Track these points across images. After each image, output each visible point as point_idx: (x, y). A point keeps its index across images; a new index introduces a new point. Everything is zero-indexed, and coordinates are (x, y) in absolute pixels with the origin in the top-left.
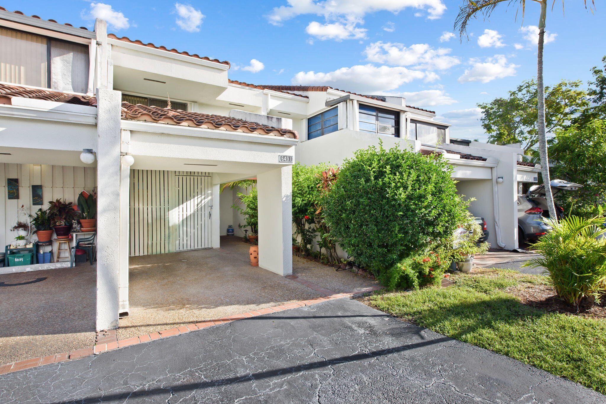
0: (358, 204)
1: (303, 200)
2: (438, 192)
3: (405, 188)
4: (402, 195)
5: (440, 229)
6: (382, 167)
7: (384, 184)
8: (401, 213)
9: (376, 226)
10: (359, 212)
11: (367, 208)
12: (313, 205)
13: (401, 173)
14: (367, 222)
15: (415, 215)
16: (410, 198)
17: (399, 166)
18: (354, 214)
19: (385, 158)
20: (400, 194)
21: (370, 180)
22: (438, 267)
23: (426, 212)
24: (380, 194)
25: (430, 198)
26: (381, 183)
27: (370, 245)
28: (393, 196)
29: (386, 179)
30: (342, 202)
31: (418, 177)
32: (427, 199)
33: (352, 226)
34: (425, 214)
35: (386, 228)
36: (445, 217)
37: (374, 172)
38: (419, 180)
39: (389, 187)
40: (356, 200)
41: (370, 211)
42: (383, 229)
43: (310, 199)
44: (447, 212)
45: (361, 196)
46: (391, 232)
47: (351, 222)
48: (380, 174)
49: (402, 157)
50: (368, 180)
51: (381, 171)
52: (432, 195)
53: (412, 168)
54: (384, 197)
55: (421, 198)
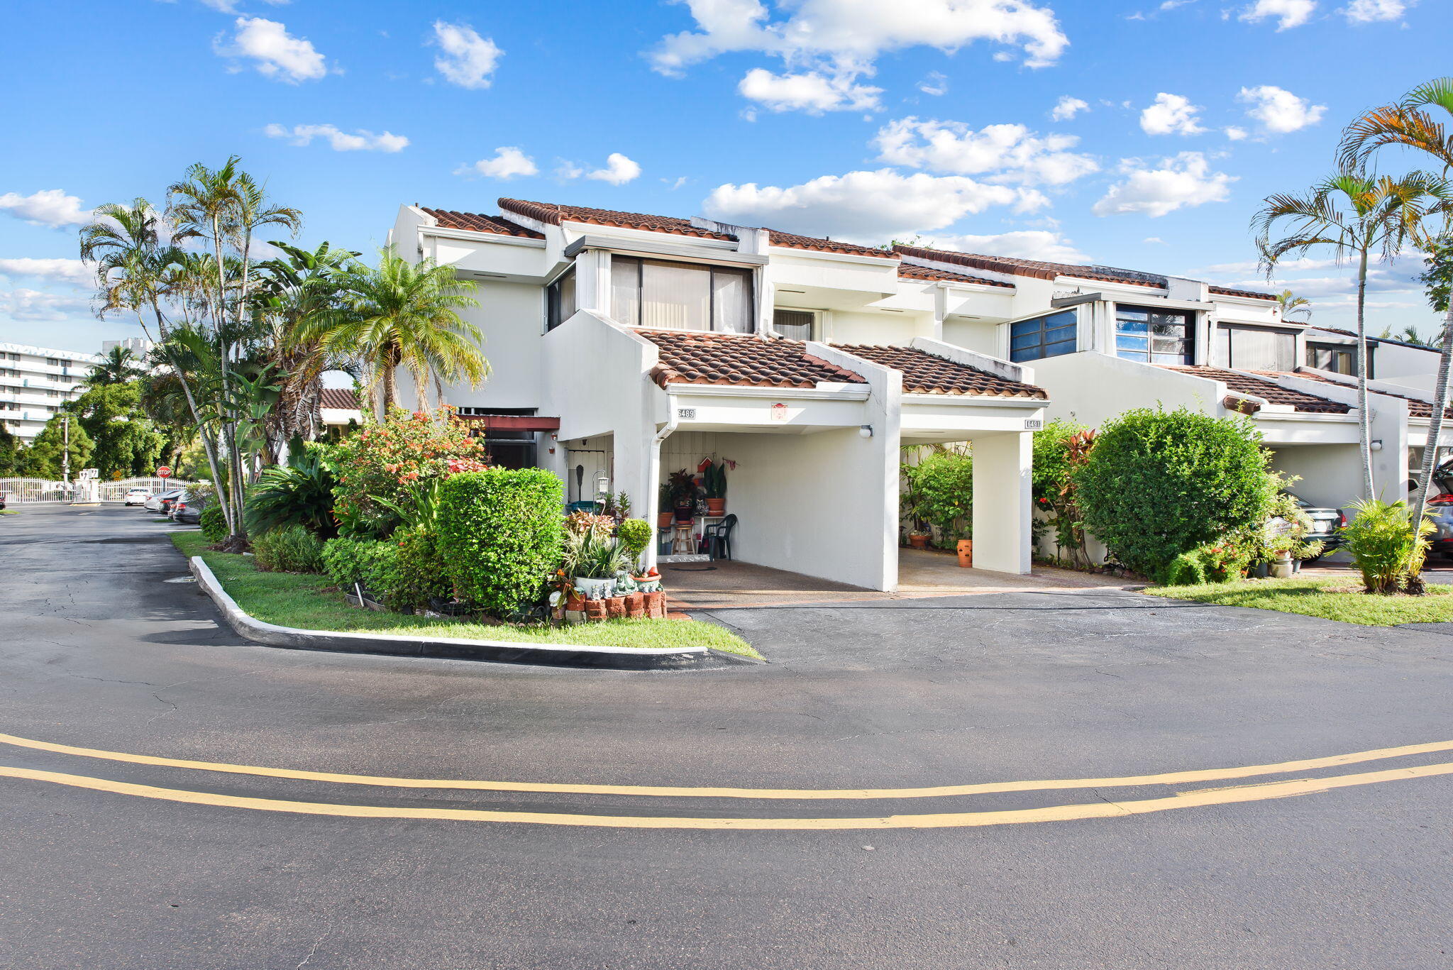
0: (1129, 482)
1: (1039, 476)
2: (1235, 468)
3: (1191, 463)
4: (1186, 471)
5: (1234, 513)
6: (1162, 436)
7: (1163, 457)
8: (1185, 493)
9: (1153, 508)
10: (1130, 492)
11: (1142, 486)
12: (1053, 483)
13: (1185, 445)
14: (1141, 503)
15: (1202, 495)
16: (1196, 474)
17: (1183, 436)
18: (1123, 494)
19: (1165, 426)
20: (1183, 470)
21: (1145, 452)
22: (1233, 560)
23: (1217, 492)
24: (1158, 469)
25: (1222, 475)
26: (1159, 456)
27: (1144, 533)
28: (1175, 472)
29: (1166, 452)
30: (1106, 479)
31: (1207, 449)
32: (1218, 476)
33: (1119, 509)
34: (1215, 495)
35: (1165, 510)
36: (1242, 499)
37: (1151, 443)
38: (1209, 454)
39: (1170, 462)
40: (1126, 476)
41: (1144, 490)
42: (1161, 512)
43: (1050, 474)
44: (1246, 493)
45: (1133, 472)
46: (1172, 516)
47: (1118, 504)
48: (1159, 446)
49: (1189, 423)
50: (1142, 453)
51: (1160, 442)
52: (1226, 471)
53: (1201, 437)
54: (1163, 474)
55: (1211, 475)
